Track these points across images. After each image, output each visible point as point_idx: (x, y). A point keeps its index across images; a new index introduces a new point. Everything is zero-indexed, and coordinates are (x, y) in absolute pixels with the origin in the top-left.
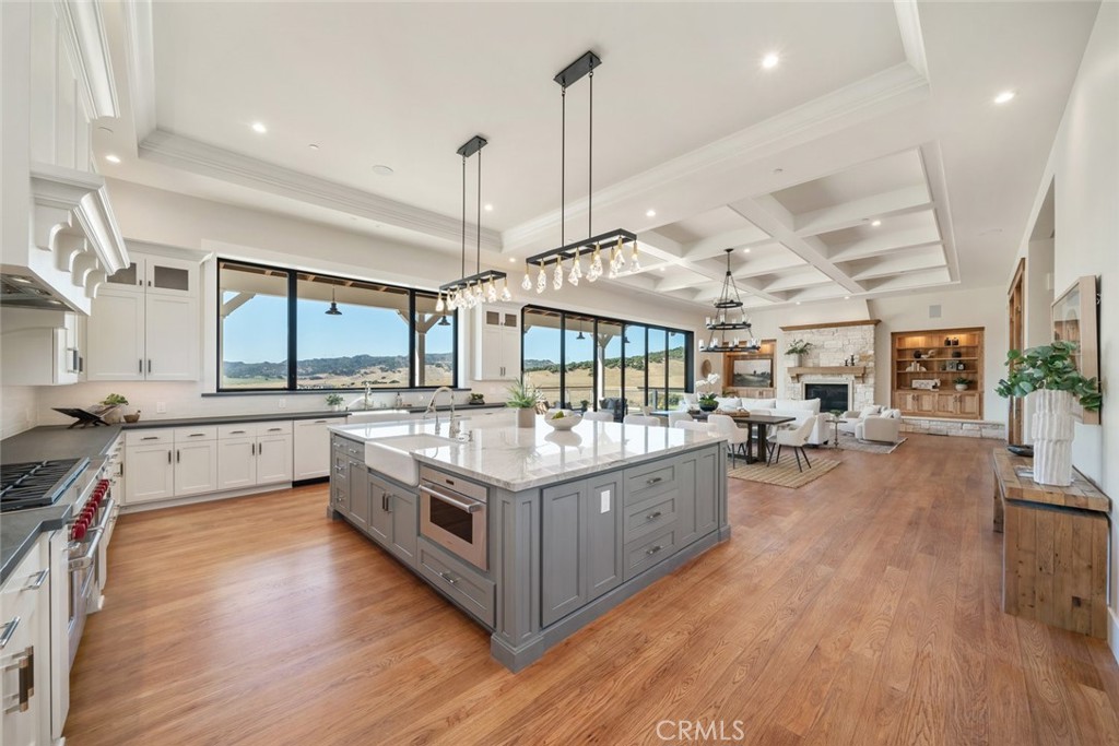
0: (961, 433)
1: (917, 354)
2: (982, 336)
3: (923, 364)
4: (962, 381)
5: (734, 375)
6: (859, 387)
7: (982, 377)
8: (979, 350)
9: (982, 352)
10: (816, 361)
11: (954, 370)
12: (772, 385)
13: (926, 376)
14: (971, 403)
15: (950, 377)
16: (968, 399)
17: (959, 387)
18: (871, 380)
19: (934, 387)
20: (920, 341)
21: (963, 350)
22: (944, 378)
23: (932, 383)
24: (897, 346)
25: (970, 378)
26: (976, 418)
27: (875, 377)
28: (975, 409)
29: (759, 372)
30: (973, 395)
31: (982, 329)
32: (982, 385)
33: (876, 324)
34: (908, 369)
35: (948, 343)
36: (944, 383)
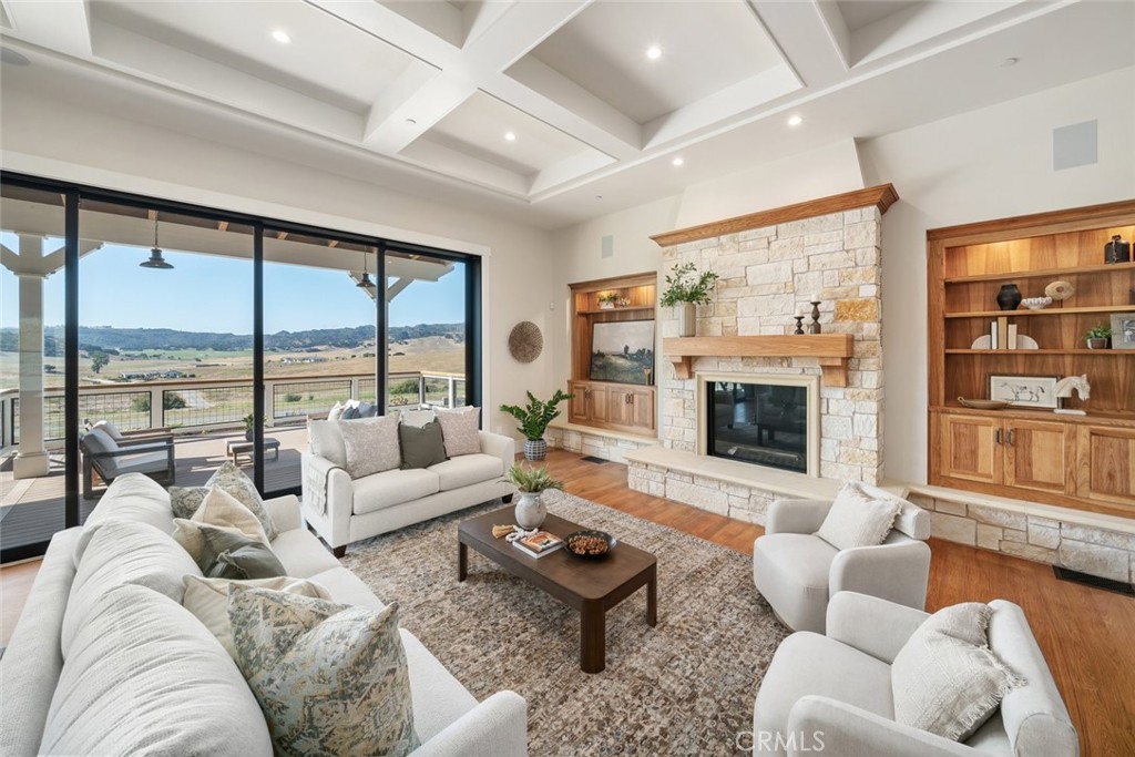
1: (1007, 296)
3: (1030, 324)
5: (592, 355)
6: (837, 398)
10: (729, 321)
12: (652, 381)
13: (1032, 366)
15: (1120, 369)
18: (869, 379)
19: (1067, 403)
20: (1010, 257)
22: (1100, 369)
23: (1062, 388)
24: (944, 273)
27: (883, 368)
29: (632, 350)
33: (883, 208)
34: (980, 344)
36: (1100, 390)
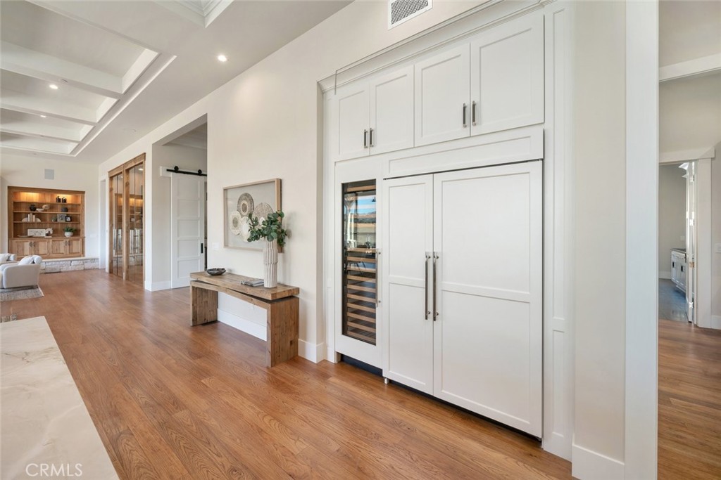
0: (70, 268)
1: (31, 207)
2: (83, 198)
4: (68, 230)
7: (83, 227)
8: (81, 207)
9: (83, 209)
11: (64, 221)
13: (39, 226)
14: (76, 246)
15: (59, 227)
16: (75, 243)
17: (68, 234)
19: (47, 235)
20: (34, 197)
21: (69, 207)
22: (55, 226)
23: (46, 231)
24: (13, 199)
25: (74, 227)
26: (80, 256)
28: (80, 250)
30: (78, 240)
31: (83, 193)
32: (83, 233)
34: (25, 220)
35: (59, 200)
36: (55, 231)
